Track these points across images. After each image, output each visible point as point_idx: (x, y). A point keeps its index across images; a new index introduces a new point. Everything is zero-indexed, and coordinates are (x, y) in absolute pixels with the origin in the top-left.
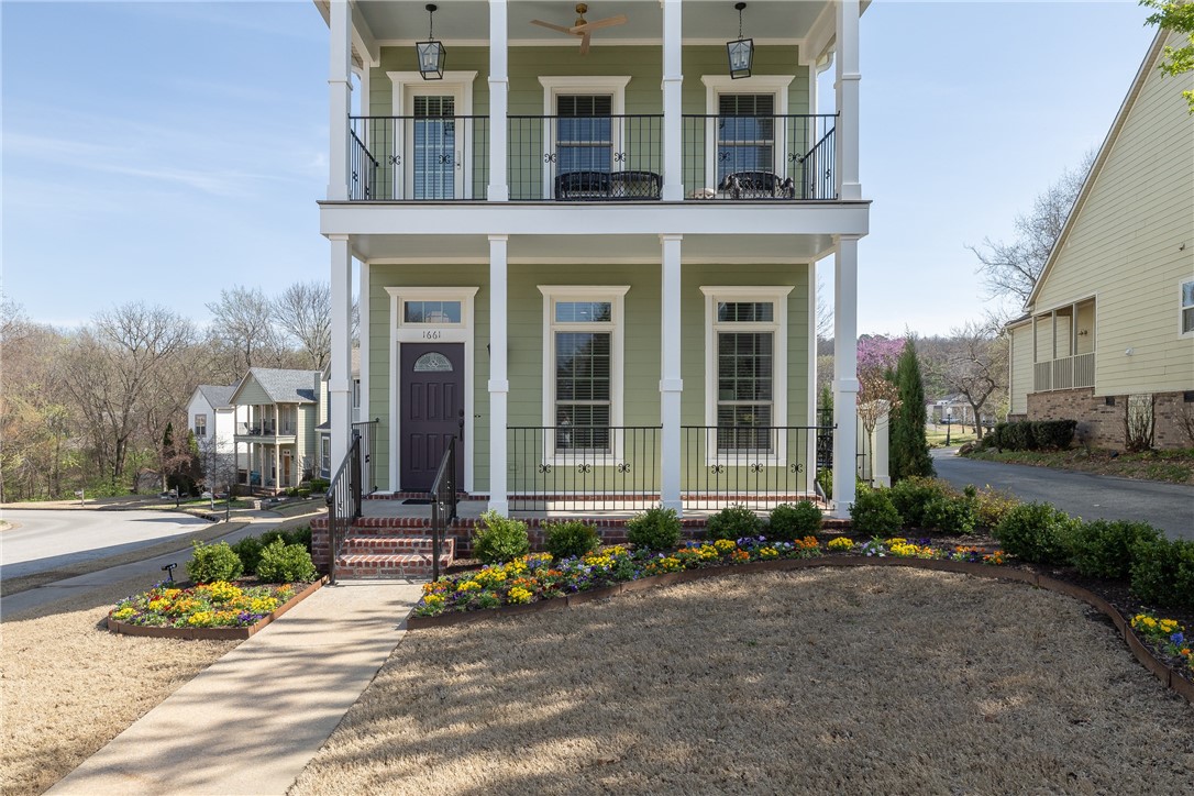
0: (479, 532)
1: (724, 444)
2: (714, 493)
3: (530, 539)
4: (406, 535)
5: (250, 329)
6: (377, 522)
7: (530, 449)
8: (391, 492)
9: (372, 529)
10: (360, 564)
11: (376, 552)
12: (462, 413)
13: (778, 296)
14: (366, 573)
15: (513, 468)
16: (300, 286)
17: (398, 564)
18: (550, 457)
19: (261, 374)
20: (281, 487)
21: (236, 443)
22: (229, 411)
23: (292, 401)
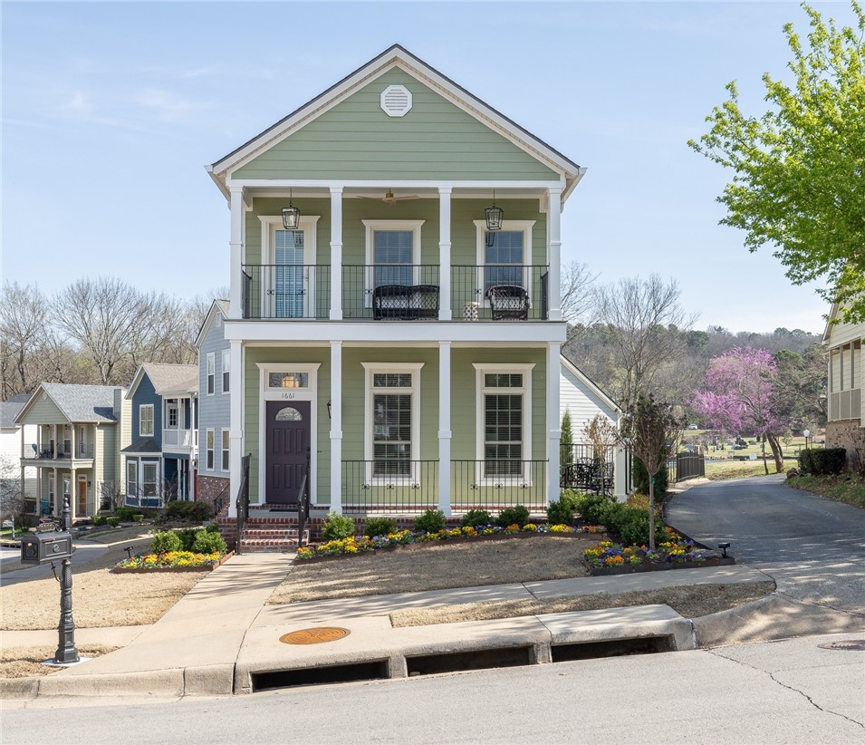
0: (326, 524)
1: (489, 471)
2: (466, 505)
3: (356, 528)
4: (278, 528)
5: (24, 333)
6: (260, 520)
7: (356, 475)
8: (260, 504)
9: (256, 524)
10: (253, 544)
11: (261, 538)
12: (309, 450)
13: (526, 369)
14: (257, 549)
15: (345, 487)
16: (85, 283)
17: (276, 544)
18: (369, 479)
19: (54, 390)
20: (76, 516)
21: (23, 467)
22: (14, 430)
23: (89, 420)
